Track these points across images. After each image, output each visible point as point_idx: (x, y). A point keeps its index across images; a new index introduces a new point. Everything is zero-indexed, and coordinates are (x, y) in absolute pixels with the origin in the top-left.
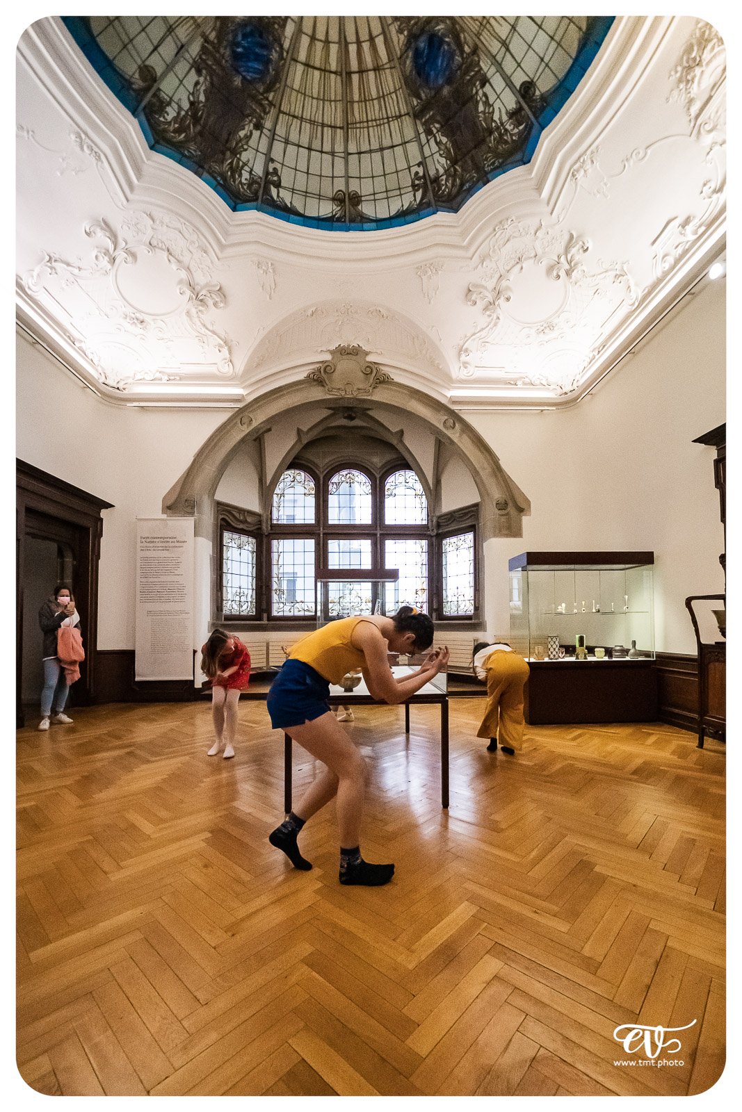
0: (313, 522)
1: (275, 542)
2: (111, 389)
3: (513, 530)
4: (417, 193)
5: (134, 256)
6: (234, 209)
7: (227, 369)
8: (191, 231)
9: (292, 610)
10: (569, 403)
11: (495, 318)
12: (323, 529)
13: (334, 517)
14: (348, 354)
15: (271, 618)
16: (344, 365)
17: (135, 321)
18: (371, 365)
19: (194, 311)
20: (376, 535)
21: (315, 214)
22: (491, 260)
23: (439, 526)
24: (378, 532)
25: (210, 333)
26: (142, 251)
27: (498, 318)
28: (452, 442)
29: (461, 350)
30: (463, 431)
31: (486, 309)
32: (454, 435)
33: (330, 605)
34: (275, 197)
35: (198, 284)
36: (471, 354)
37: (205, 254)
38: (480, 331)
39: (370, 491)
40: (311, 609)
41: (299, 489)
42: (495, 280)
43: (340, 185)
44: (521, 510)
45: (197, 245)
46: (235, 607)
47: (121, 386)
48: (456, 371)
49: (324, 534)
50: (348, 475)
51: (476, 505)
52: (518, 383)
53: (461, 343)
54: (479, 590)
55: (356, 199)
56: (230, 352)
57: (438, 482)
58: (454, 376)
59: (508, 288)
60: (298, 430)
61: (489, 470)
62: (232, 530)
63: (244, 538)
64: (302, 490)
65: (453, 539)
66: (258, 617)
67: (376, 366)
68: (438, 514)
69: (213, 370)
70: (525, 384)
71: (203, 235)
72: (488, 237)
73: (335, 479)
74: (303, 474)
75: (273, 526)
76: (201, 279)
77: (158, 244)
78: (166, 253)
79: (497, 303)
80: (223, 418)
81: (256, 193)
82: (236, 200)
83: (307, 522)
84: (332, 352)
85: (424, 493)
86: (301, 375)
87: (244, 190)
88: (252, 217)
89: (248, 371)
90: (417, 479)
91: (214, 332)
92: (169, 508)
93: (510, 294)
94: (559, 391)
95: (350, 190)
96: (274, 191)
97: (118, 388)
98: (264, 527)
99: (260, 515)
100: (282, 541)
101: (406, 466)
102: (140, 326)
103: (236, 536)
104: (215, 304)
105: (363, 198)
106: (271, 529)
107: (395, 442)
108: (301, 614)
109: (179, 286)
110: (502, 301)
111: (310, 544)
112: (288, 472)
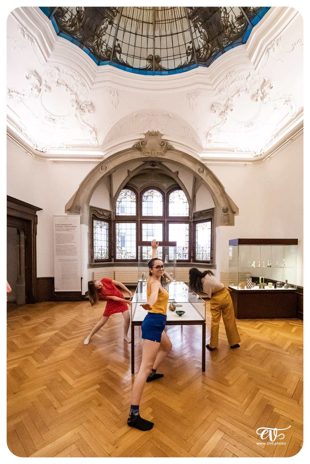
0: (135, 215)
1: (117, 224)
2: (39, 152)
3: (230, 222)
4: (189, 57)
5: (50, 88)
6: (99, 65)
7: (95, 143)
8: (77, 76)
9: (125, 257)
10: (259, 161)
11: (225, 118)
12: (140, 218)
13: (145, 213)
14: (153, 135)
15: (116, 260)
16: (152, 141)
17: (51, 119)
18: (164, 141)
19: (78, 114)
20: (165, 221)
21: (138, 67)
22: (224, 91)
23: (194, 217)
24: (166, 220)
25: (86, 125)
26: (54, 86)
27: (226, 119)
28: (202, 179)
29: (208, 134)
30: (207, 174)
31: (221, 114)
32: (204, 176)
33: (143, 255)
34: (119, 58)
35: (81, 101)
36: (212, 136)
37: (84, 87)
38: (217, 125)
39: (162, 200)
40: (134, 256)
41: (128, 199)
42: (225, 101)
43: (150, 52)
44: (234, 213)
45: (80, 82)
46: (99, 256)
47: (44, 150)
48: (205, 145)
49: (140, 221)
50: (152, 192)
51: (213, 209)
52: (235, 150)
53: (208, 131)
54: (213, 250)
55: (158, 59)
56: (96, 135)
57: (194, 196)
58: (204, 147)
59: (232, 105)
60: (128, 171)
61: (219, 193)
62: (98, 219)
63: (103, 223)
64: (130, 200)
65: (201, 224)
66: (109, 260)
67: (166, 141)
68: (194, 212)
69: (88, 143)
70: (237, 151)
71: (82, 77)
72: (224, 79)
73: (146, 194)
74: (130, 191)
75: (116, 216)
76: (82, 99)
77: (61, 82)
78: (65, 87)
79: (226, 112)
80: (92, 167)
81: (109, 56)
82: (99, 60)
83: (132, 215)
84: (145, 134)
85: (187, 201)
86: (130, 146)
87: (103, 55)
88: (107, 68)
89: (104, 144)
90: (184, 194)
91: (88, 125)
92: (68, 210)
93: (232, 107)
94: (254, 155)
95: (155, 55)
96: (118, 55)
97: (43, 152)
98: (112, 217)
99: (110, 212)
100: (120, 223)
101: (180, 188)
102: (53, 122)
103: (99, 222)
104: (89, 111)
105: (162, 59)
106: (115, 218)
107: (174, 177)
108: (130, 258)
109: (72, 103)
110: (228, 111)
111: (134, 225)
112: (123, 191)
